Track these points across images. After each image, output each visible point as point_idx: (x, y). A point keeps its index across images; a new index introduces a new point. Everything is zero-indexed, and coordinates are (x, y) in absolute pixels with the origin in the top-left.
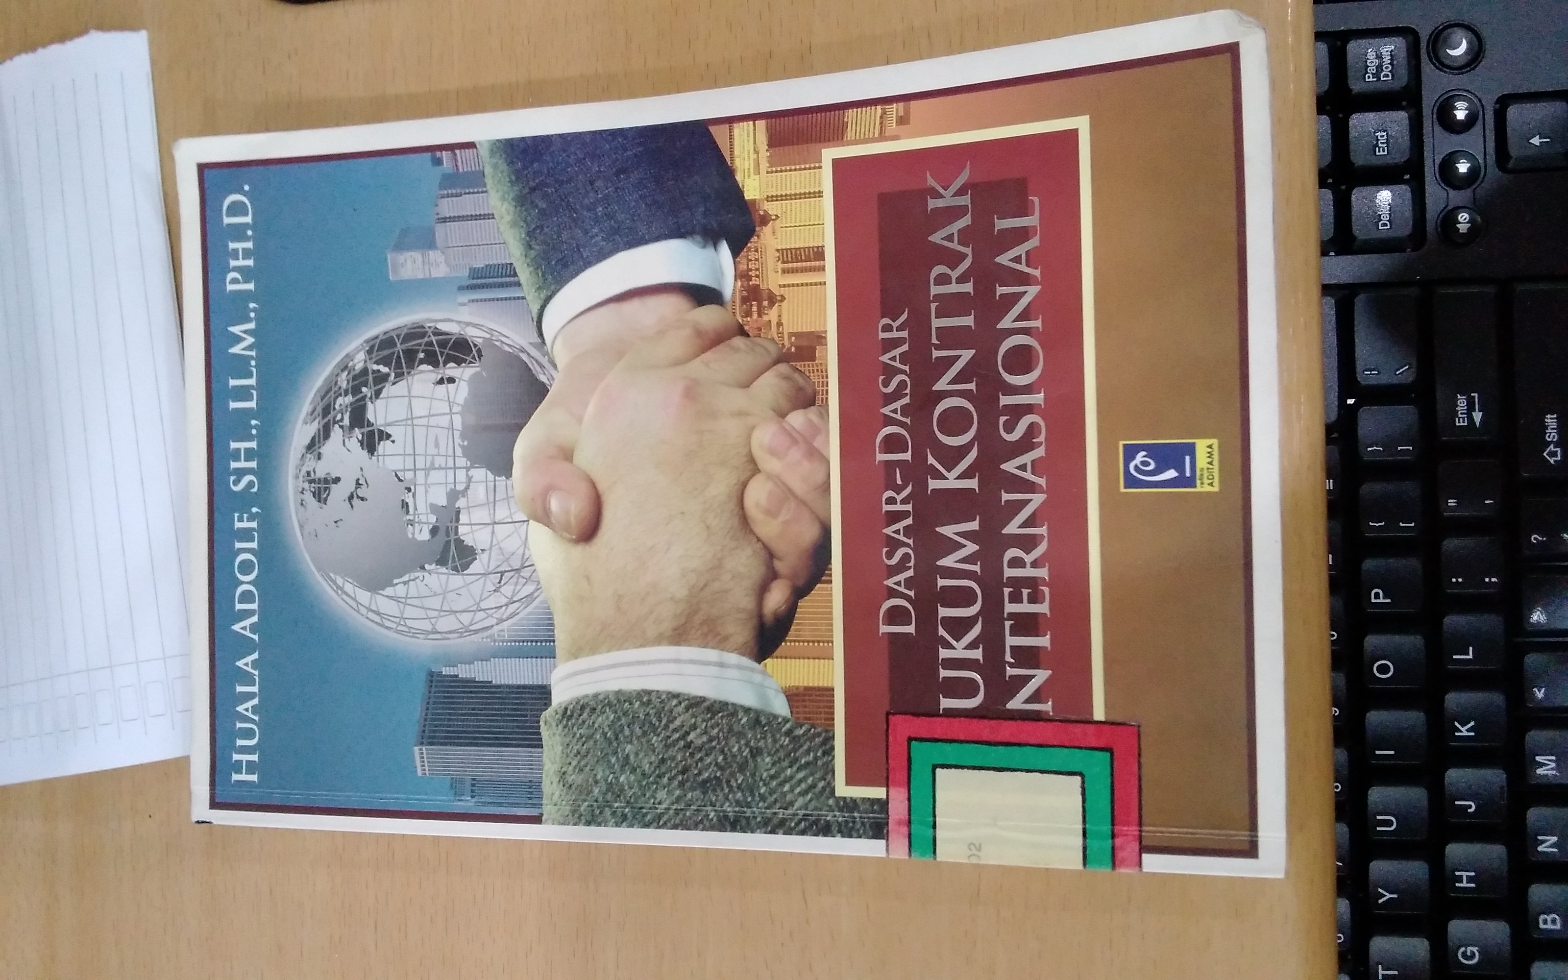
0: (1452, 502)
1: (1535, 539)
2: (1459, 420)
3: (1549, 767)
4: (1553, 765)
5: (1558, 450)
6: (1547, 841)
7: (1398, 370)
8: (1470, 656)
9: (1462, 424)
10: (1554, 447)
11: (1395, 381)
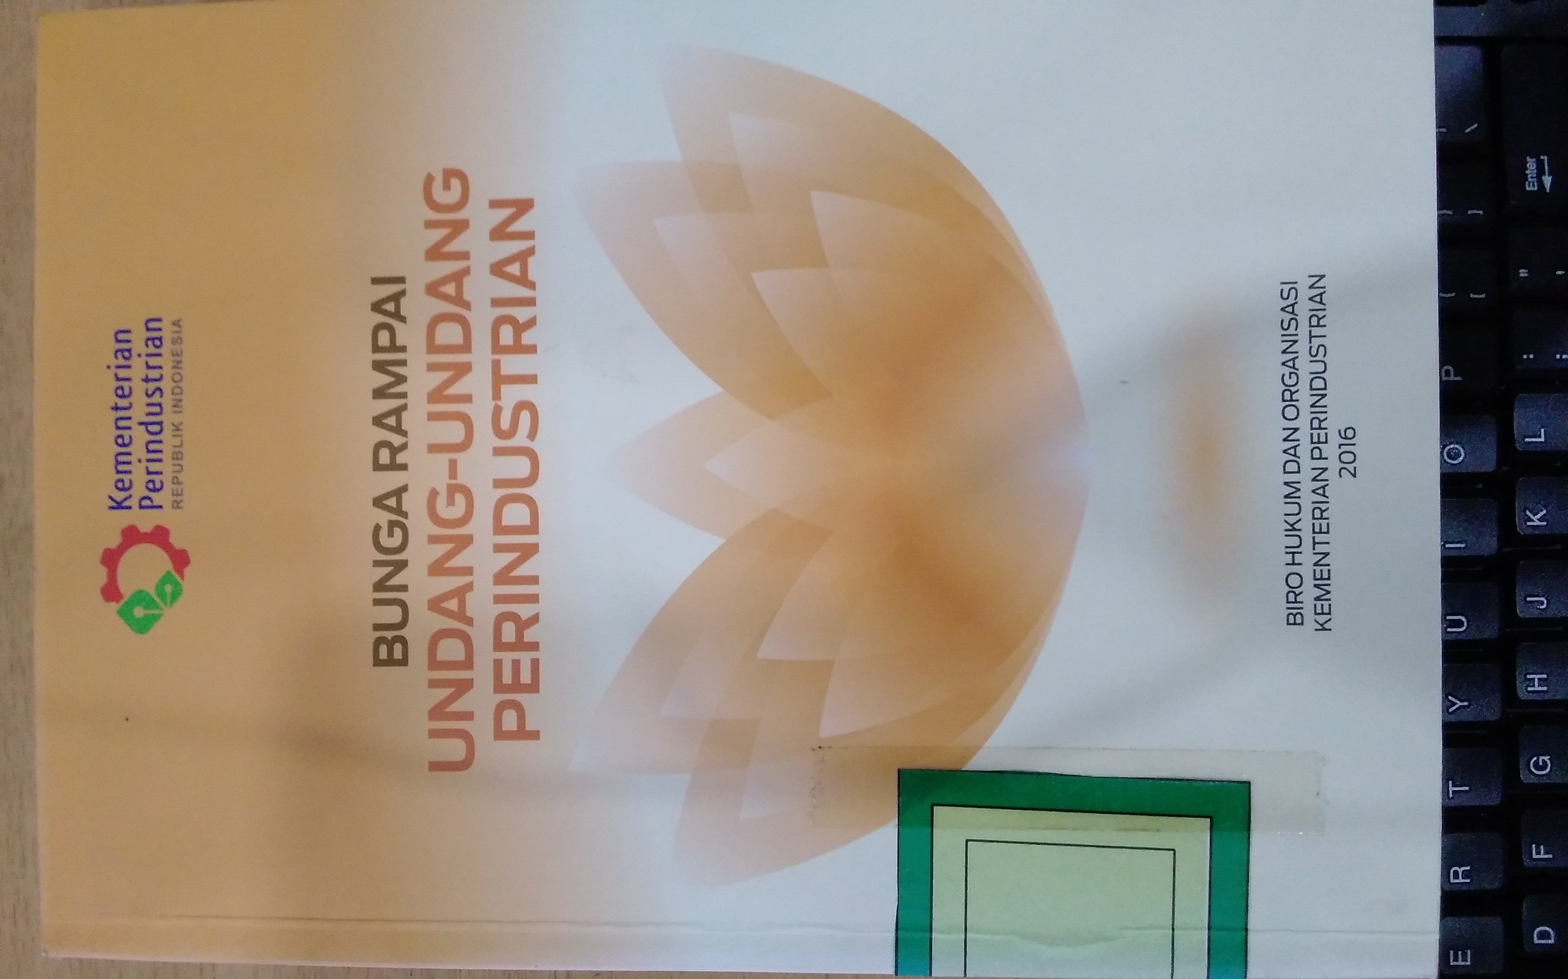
0: (1523, 273)
7: (1467, 128)
8: (1542, 439)
9: (1531, 189)
11: (1465, 139)
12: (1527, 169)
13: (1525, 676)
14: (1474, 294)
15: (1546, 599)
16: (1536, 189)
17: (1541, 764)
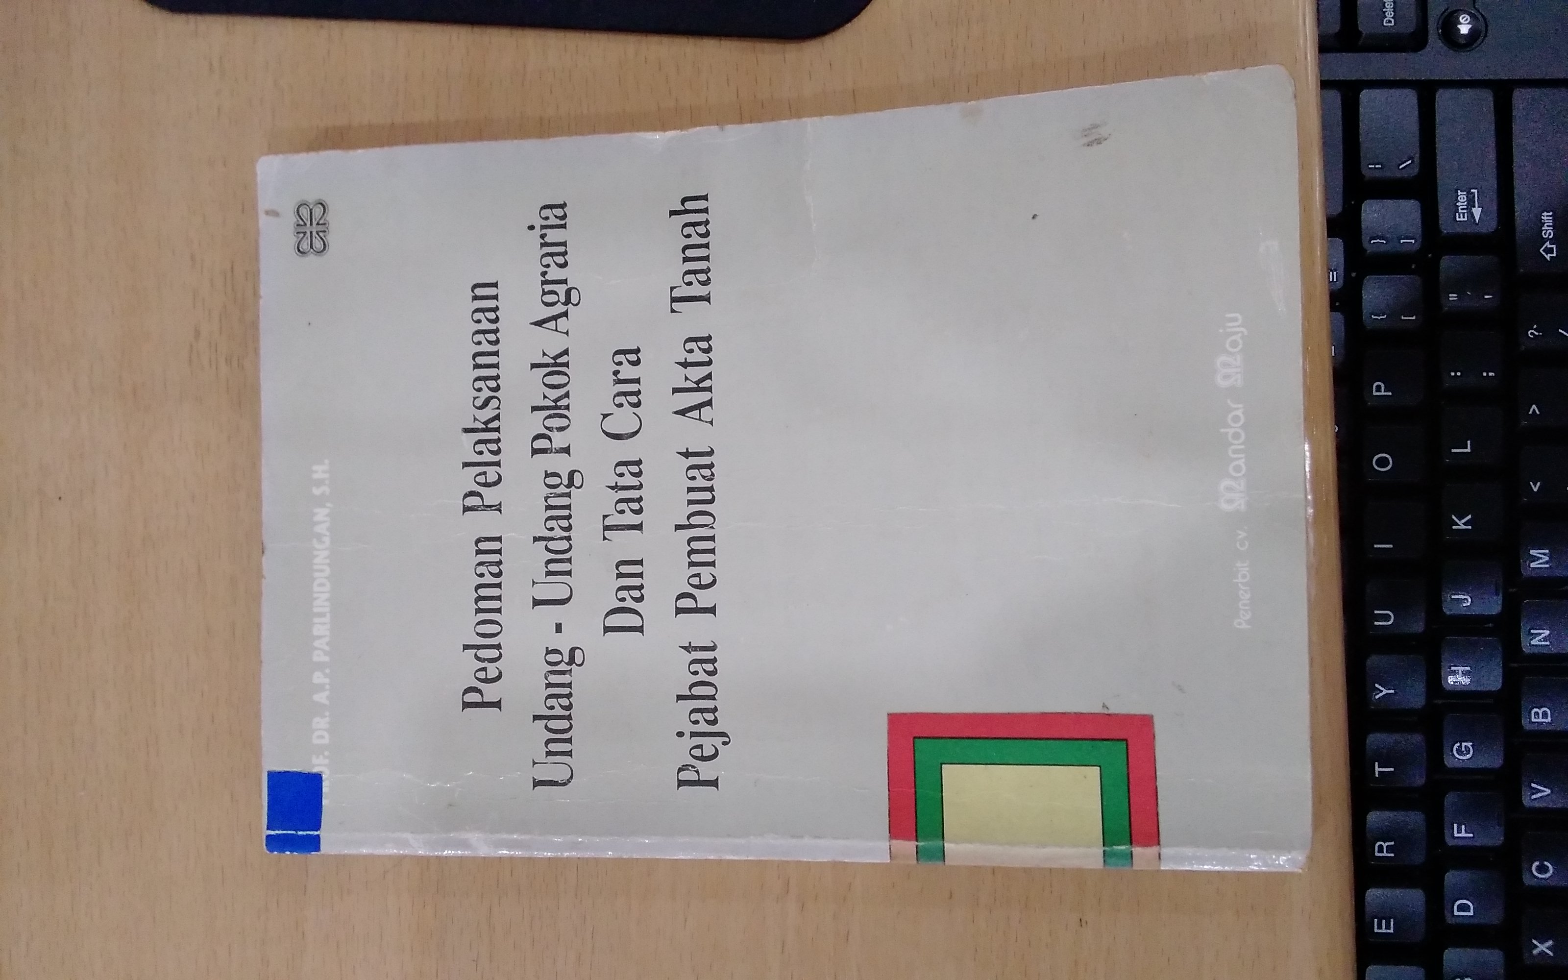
0: (1453, 297)
1: (1532, 334)
2: (1459, 215)
3: (1541, 561)
4: (1547, 558)
5: (1554, 246)
6: (1540, 634)
7: (1401, 164)
8: (1468, 450)
9: (1462, 219)
10: (1550, 244)
11: (1398, 175)
12: (1459, 201)
13: (1449, 668)
14: (1404, 317)
15: (1471, 597)
16: (1466, 220)
17: (1463, 749)
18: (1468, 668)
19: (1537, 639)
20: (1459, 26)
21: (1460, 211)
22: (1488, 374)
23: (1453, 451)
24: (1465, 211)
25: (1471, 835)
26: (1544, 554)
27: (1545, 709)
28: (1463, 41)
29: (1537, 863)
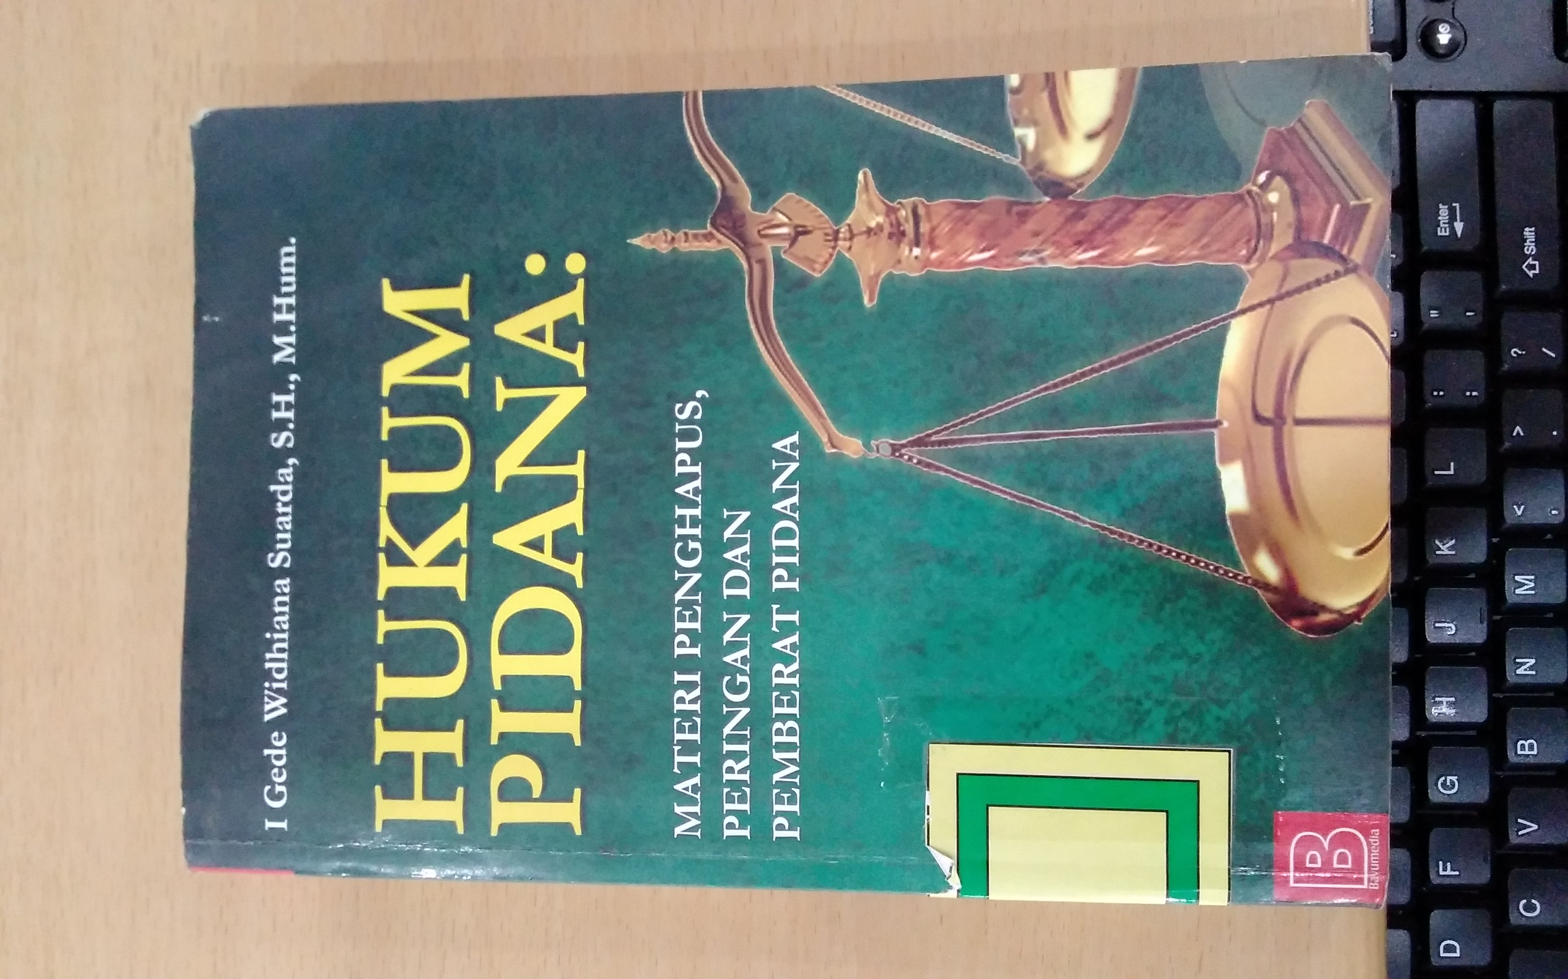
0: (1434, 314)
1: (1515, 352)
2: (1441, 228)
3: (1526, 587)
4: (1532, 585)
5: (1537, 263)
6: (1526, 663)
8: (1452, 472)
9: (1443, 234)
10: (1534, 260)
12: (1439, 216)
13: (1434, 698)
15: (1455, 625)
16: (1447, 234)
17: (1448, 783)
18: (1453, 699)
19: (1523, 667)
20: (1439, 36)
21: (1442, 225)
22: (1471, 395)
23: (1436, 472)
24: (1447, 225)
25: (1457, 873)
26: (1530, 580)
27: (1532, 741)
28: (1441, 51)
29: (1524, 901)
